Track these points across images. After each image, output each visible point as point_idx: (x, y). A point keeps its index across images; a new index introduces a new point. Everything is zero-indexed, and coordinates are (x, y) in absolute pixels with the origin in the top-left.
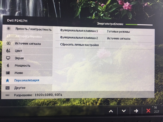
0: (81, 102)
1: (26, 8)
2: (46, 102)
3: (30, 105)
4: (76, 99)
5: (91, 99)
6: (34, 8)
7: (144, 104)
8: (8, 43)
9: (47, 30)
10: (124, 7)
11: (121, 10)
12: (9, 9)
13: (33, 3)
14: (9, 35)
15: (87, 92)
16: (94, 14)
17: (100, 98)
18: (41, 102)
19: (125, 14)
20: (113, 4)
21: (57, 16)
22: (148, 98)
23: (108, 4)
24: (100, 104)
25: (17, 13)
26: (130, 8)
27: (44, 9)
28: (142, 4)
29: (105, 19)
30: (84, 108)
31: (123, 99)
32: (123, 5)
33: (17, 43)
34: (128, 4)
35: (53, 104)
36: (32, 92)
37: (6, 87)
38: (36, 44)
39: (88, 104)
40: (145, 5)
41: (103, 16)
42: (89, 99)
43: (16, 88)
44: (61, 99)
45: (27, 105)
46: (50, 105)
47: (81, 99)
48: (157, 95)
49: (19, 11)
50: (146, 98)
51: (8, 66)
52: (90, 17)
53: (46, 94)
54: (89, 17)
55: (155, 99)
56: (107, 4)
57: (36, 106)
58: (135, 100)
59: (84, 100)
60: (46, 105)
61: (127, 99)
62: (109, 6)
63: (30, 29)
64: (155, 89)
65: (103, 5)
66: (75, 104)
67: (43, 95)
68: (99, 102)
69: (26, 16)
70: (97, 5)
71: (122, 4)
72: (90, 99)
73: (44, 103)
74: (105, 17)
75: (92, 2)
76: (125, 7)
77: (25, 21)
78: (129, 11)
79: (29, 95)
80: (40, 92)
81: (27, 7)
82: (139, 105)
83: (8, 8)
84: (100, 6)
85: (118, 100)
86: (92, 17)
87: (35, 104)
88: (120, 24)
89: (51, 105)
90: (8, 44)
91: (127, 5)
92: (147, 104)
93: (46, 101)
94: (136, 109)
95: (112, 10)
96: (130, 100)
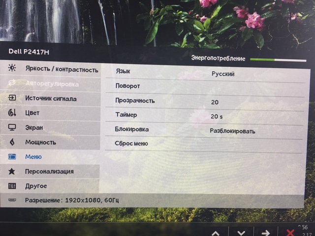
0: (156, 216)
1: (47, 27)
2: (87, 215)
3: (56, 219)
4: (147, 208)
5: (176, 210)
6: (61, 25)
7: (281, 220)
8: (11, 96)
9: (89, 71)
10: (247, 22)
11: (241, 29)
12: (12, 28)
13: (61, 15)
14: (14, 81)
15: (169, 195)
16: (185, 39)
17: (194, 209)
18: (77, 214)
19: (249, 37)
20: (226, 17)
21: (108, 42)
22: (290, 208)
23: (214, 18)
24: (195, 219)
25: (28, 35)
26: (259, 24)
27: (83, 27)
28: (286, 17)
29: (207, 49)
30: (163, 228)
31: (240, 210)
32: (247, 18)
33: (29, 96)
34: (256, 16)
35: (101, 219)
36: (60, 194)
37: (9, 184)
38: (68, 99)
39: (169, 218)
40: (292, 18)
41: (203, 41)
42: (172, 209)
43: (29, 187)
44: (117, 208)
45: (50, 219)
46: (94, 220)
47: (157, 208)
48: (309, 202)
49: (32, 32)
50: (286, 209)
51: (11, 143)
52: (176, 45)
53: (87, 199)
54: (174, 43)
55: (304, 210)
56: (212, 17)
57: (68, 221)
58: (264, 212)
59: (163, 211)
60: (87, 220)
61: (249, 210)
62: (216, 22)
63: (55, 69)
64: (306, 191)
65: (205, 20)
66: (144, 219)
67: (81, 201)
68: (192, 215)
69: (48, 43)
70: (191, 19)
71: (243, 17)
72: (174, 209)
73: (83, 216)
74: (207, 44)
75: (181, 12)
76: (251, 23)
77: (44, 52)
78: (258, 31)
79: (53, 201)
80: (75, 194)
81: (48, 23)
82: (273, 221)
83: (10, 26)
84: (198, 21)
85: (230, 212)
86: (181, 45)
87: (66, 217)
88: (239, 59)
89: (97, 220)
90: (11, 99)
91: (255, 19)
92: (289, 221)
93: (87, 212)
94: (266, 231)
95: (223, 30)
96: (254, 212)
